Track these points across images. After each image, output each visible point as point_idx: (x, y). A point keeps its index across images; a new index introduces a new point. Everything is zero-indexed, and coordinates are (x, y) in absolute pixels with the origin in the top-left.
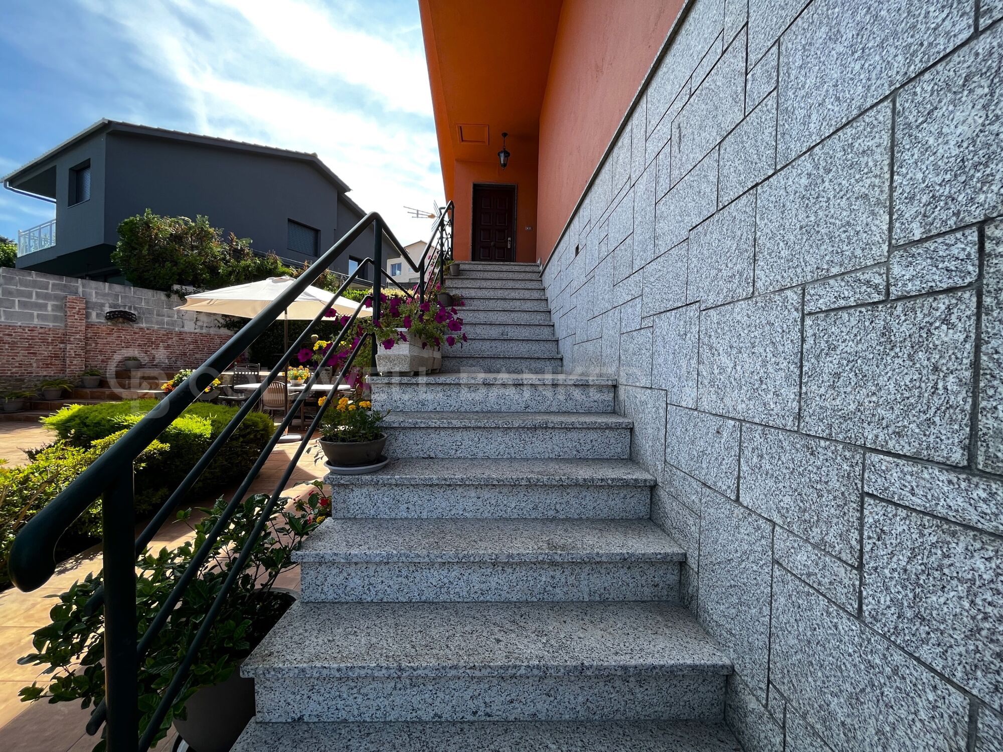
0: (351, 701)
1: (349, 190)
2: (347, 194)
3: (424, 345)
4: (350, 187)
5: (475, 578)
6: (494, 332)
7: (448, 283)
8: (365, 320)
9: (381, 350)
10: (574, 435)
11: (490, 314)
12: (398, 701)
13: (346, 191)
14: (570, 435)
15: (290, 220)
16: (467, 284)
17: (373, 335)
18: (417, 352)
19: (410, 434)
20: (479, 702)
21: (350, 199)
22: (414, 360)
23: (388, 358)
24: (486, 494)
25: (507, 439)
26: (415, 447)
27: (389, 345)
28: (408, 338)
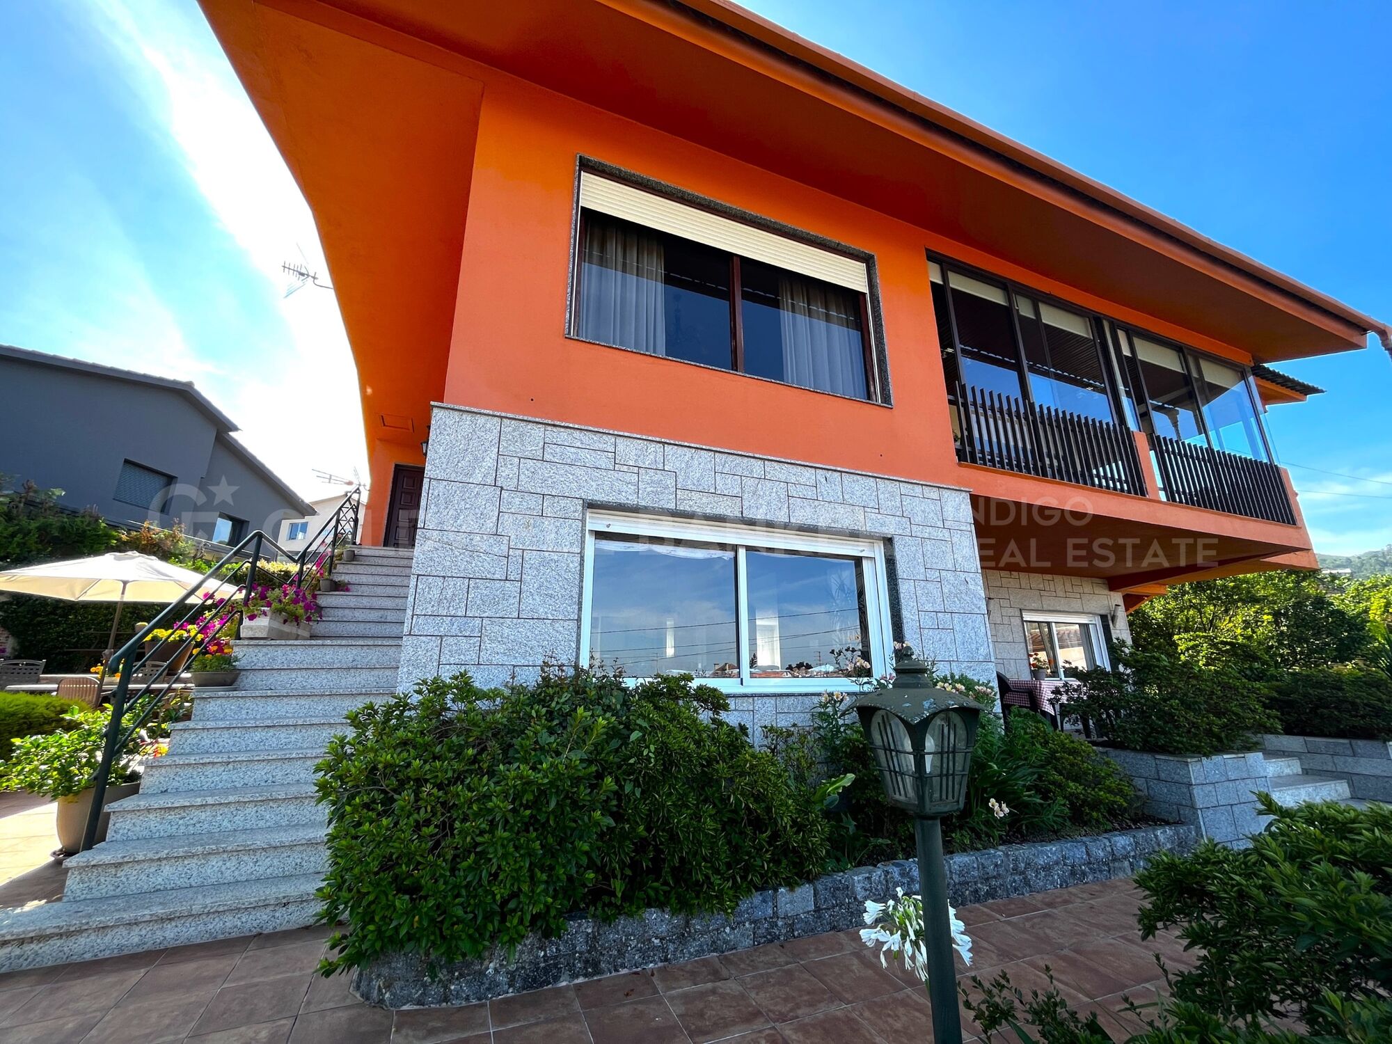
0: (198, 779)
1: (236, 429)
2: (232, 434)
3: (285, 621)
4: (239, 427)
5: (282, 736)
6: (374, 615)
7: (340, 568)
8: (236, 602)
9: (246, 622)
10: (375, 672)
11: (374, 599)
12: (224, 778)
13: (231, 431)
14: (372, 673)
15: (127, 462)
16: (360, 569)
17: (241, 612)
18: (277, 625)
19: (258, 674)
20: (269, 776)
21: (236, 441)
22: (271, 629)
23: (251, 628)
24: (302, 701)
25: (329, 676)
26: (260, 683)
27: (252, 618)
28: (268, 613)
